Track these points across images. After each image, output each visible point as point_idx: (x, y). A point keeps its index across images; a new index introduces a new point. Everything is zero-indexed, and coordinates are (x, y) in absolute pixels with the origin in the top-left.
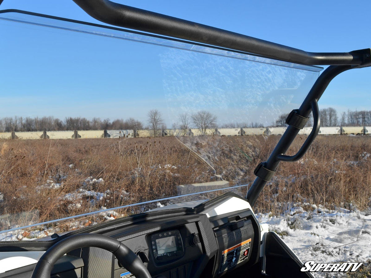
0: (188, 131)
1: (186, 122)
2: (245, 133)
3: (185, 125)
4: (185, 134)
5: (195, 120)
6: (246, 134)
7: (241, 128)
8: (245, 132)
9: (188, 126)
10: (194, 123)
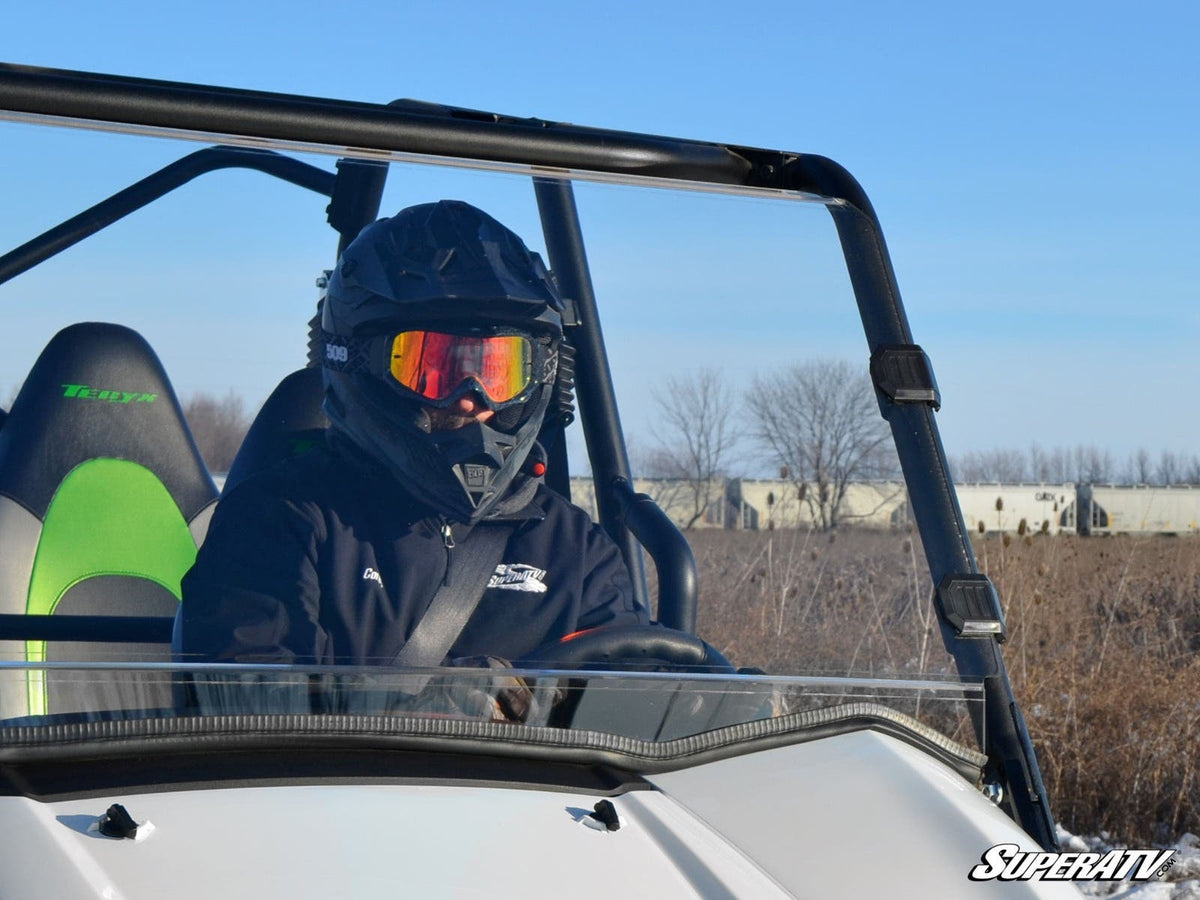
0: (717, 492)
1: (707, 435)
2: (1104, 524)
3: (704, 454)
4: (697, 516)
5: (773, 419)
6: (1113, 528)
7: (1078, 487)
8: (1103, 514)
9: (726, 455)
10: (761, 442)
